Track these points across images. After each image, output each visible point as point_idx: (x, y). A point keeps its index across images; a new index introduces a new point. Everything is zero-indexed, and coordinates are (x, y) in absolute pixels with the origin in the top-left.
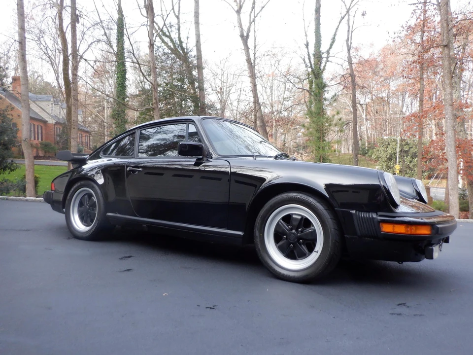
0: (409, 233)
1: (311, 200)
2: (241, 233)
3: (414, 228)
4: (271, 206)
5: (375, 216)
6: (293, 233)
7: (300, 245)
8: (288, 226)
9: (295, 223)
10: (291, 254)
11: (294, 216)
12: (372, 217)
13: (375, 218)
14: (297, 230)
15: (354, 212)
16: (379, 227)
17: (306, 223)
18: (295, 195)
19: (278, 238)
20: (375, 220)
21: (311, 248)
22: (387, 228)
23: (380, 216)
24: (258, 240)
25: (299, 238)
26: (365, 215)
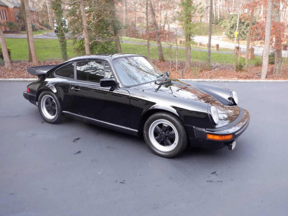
0: (221, 139)
1: (173, 118)
2: (137, 131)
3: (223, 137)
4: (152, 119)
5: (204, 130)
6: (164, 134)
7: (167, 139)
8: (161, 130)
9: (165, 129)
10: (163, 143)
11: (164, 125)
12: (203, 131)
13: (204, 132)
14: (165, 132)
15: (194, 127)
16: (206, 136)
17: (170, 129)
18: (164, 115)
19: (156, 134)
20: (204, 133)
21: (172, 141)
22: (210, 137)
23: (207, 130)
24: (145, 136)
25: (166, 137)
26: (200, 129)
